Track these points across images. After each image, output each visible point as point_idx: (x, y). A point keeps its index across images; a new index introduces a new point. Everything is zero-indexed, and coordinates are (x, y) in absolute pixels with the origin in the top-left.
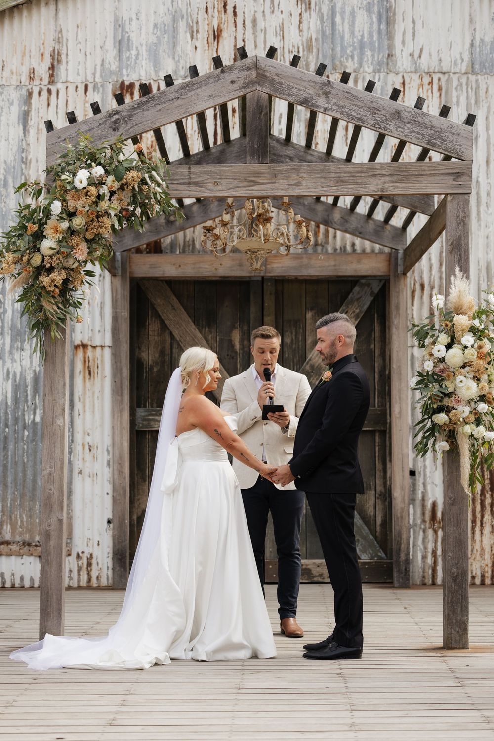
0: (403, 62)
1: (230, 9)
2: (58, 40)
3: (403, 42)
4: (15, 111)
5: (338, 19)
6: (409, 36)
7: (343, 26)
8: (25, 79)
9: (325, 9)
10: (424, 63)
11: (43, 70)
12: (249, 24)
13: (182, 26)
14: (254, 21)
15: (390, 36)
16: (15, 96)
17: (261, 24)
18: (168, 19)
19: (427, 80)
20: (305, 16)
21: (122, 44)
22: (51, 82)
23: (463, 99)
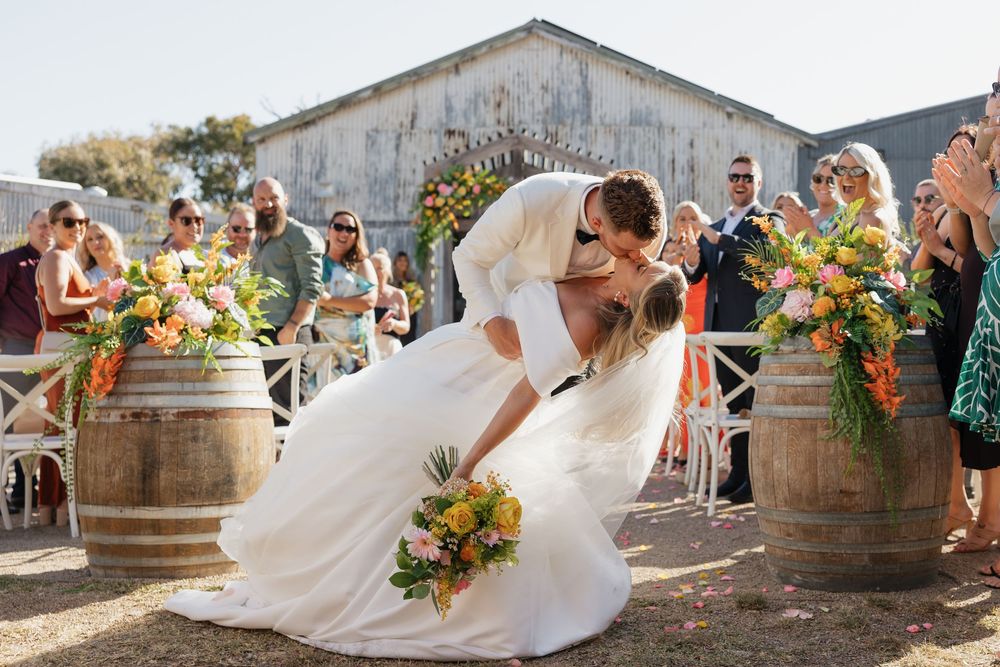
0: (596, 119)
1: (506, 92)
2: (416, 106)
3: (596, 110)
4: (393, 143)
5: (562, 97)
6: (599, 108)
7: (564, 101)
8: (398, 127)
9: (555, 92)
10: (607, 120)
11: (407, 122)
12: (516, 100)
13: (481, 101)
14: (519, 98)
15: (588, 106)
16: (393, 136)
17: (522, 99)
18: (473, 96)
19: (608, 129)
20: (545, 95)
21: (449, 109)
22: (412, 127)
23: (627, 140)
